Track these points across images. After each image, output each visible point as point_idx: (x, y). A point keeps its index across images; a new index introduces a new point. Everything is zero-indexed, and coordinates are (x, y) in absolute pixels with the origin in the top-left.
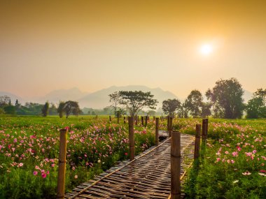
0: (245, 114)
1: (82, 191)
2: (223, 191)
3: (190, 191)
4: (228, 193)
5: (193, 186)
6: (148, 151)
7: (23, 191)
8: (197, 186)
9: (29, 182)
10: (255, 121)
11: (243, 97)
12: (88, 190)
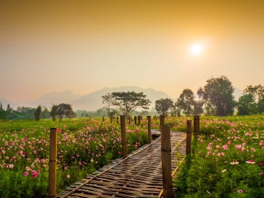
0: (236, 110)
1: (74, 190)
2: (214, 183)
3: (181, 185)
4: (219, 184)
5: (185, 180)
6: (141, 149)
7: (13, 192)
8: (188, 179)
9: (19, 183)
10: (246, 117)
11: (233, 94)
12: (80, 188)
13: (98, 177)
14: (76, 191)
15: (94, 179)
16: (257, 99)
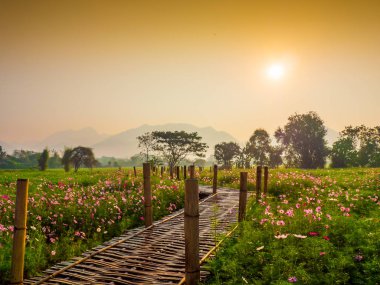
11: (326, 138)
12: (66, 271)
13: (98, 254)
14: (59, 276)
15: (92, 257)
16: (358, 145)
